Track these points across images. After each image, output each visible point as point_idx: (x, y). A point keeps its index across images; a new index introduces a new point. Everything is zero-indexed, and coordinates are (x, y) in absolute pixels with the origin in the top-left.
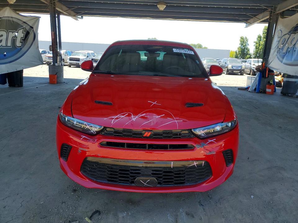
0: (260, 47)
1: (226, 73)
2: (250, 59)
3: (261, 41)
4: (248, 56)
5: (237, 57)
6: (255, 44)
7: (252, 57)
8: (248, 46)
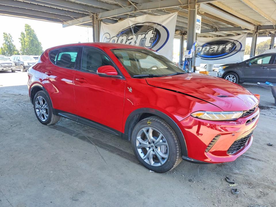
0: (25, 44)
1: (22, 71)
2: (18, 56)
3: (25, 37)
4: (16, 52)
5: (4, 54)
6: (20, 40)
7: (20, 53)
8: (13, 42)
